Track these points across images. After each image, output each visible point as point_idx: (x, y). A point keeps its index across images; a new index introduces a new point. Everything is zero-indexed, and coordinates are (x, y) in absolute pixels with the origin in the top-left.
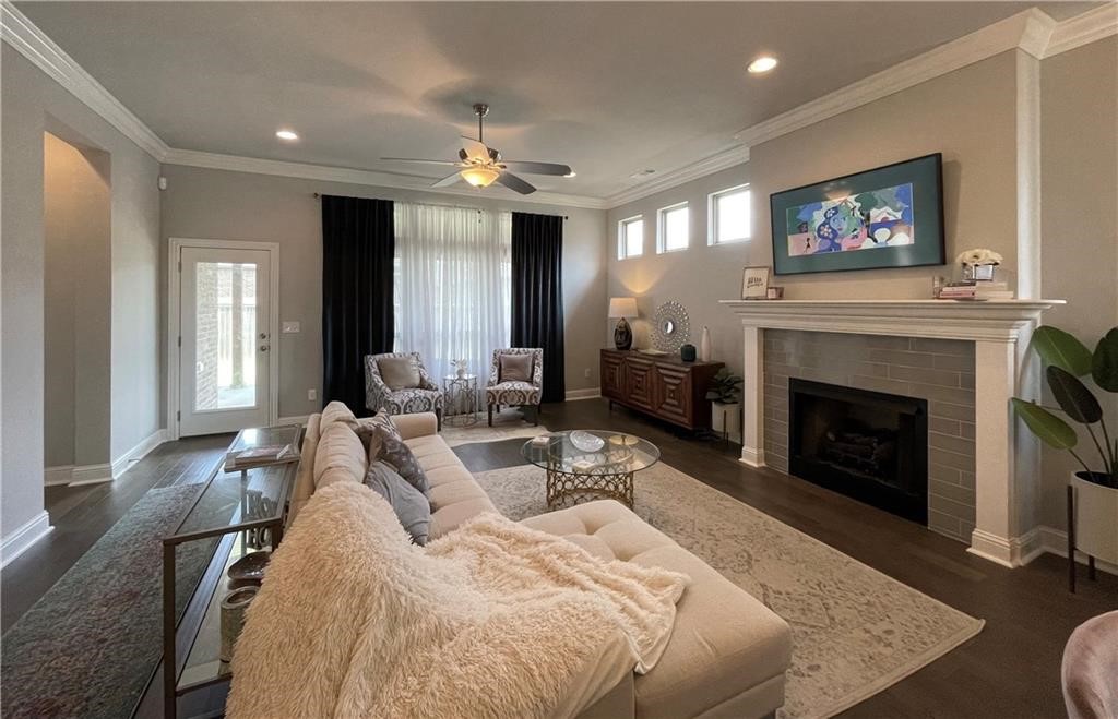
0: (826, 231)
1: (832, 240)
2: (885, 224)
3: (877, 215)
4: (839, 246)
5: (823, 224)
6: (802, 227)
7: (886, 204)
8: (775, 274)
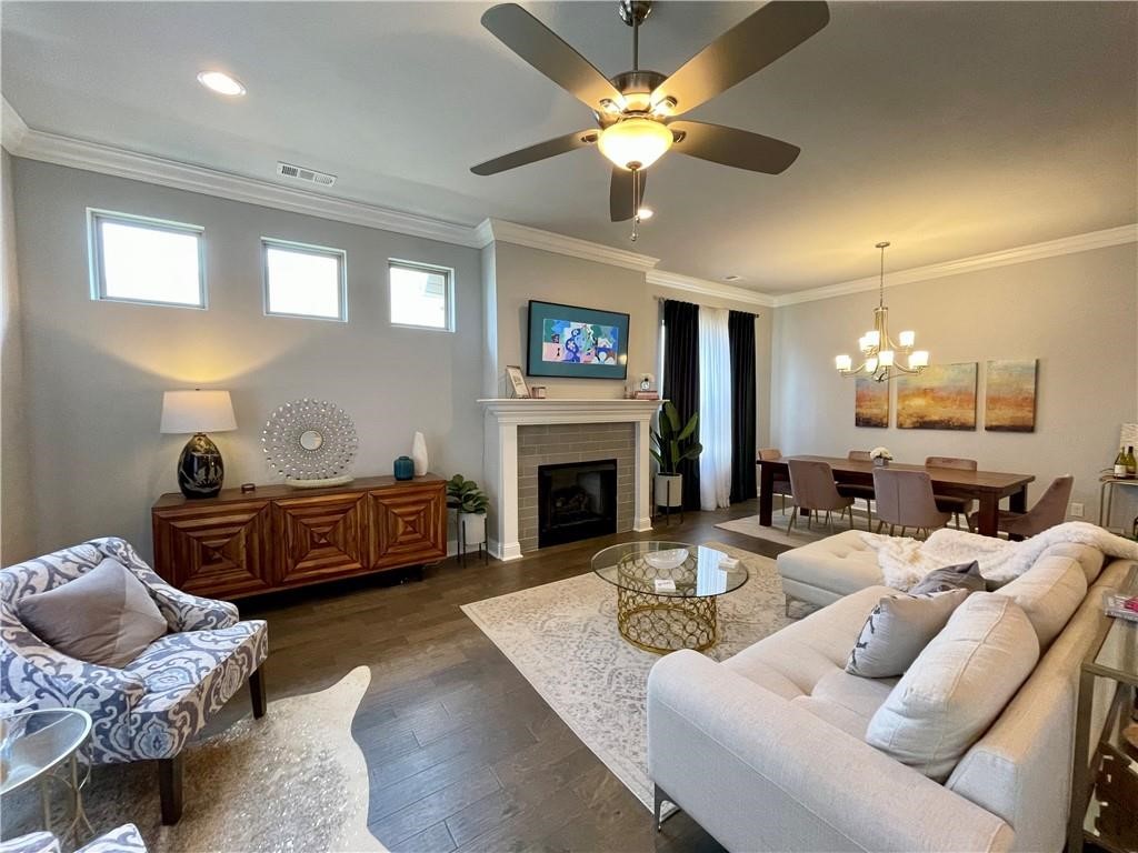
0: (571, 345)
1: (575, 353)
2: (604, 349)
3: (602, 342)
4: (578, 359)
5: (570, 340)
6: (555, 338)
7: (606, 336)
8: (528, 374)
